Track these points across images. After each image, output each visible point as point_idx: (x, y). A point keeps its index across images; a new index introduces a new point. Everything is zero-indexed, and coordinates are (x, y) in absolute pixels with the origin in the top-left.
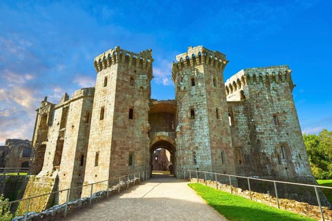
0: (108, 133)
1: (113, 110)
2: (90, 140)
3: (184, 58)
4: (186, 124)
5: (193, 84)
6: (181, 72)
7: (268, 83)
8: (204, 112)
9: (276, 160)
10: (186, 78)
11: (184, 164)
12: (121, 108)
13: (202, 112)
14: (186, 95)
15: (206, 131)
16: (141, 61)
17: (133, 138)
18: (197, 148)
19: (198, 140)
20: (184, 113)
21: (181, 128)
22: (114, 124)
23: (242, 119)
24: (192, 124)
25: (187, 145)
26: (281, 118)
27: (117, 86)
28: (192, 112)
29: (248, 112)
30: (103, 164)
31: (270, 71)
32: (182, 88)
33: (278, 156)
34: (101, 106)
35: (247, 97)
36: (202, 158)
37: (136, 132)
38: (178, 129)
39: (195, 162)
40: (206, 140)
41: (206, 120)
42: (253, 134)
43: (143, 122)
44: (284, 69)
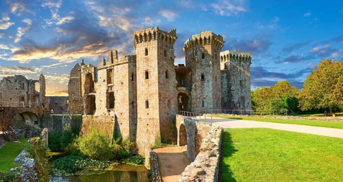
0: (155, 88)
1: (157, 73)
2: (138, 92)
3: (198, 38)
4: (198, 84)
5: (203, 58)
6: (195, 48)
7: (240, 61)
8: (210, 78)
9: (238, 105)
10: (199, 53)
11: (197, 107)
12: (161, 71)
13: (209, 77)
14: (199, 64)
15: (211, 89)
16: (170, 38)
17: (169, 91)
18: (205, 98)
19: (205, 94)
20: (197, 76)
21: (195, 86)
22: (159, 82)
23: (225, 81)
24: (202, 84)
25: (199, 96)
26: (243, 83)
27: (158, 56)
28: (203, 77)
29: (228, 78)
30: (153, 107)
31: (242, 54)
32: (197, 60)
33: (239, 103)
34: (145, 69)
35: (229, 68)
36: (208, 104)
37: (170, 87)
38: (193, 87)
39: (203, 106)
40: (211, 94)
41: (211, 83)
42: (229, 91)
43: (173, 80)
44: (249, 55)
